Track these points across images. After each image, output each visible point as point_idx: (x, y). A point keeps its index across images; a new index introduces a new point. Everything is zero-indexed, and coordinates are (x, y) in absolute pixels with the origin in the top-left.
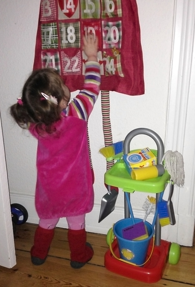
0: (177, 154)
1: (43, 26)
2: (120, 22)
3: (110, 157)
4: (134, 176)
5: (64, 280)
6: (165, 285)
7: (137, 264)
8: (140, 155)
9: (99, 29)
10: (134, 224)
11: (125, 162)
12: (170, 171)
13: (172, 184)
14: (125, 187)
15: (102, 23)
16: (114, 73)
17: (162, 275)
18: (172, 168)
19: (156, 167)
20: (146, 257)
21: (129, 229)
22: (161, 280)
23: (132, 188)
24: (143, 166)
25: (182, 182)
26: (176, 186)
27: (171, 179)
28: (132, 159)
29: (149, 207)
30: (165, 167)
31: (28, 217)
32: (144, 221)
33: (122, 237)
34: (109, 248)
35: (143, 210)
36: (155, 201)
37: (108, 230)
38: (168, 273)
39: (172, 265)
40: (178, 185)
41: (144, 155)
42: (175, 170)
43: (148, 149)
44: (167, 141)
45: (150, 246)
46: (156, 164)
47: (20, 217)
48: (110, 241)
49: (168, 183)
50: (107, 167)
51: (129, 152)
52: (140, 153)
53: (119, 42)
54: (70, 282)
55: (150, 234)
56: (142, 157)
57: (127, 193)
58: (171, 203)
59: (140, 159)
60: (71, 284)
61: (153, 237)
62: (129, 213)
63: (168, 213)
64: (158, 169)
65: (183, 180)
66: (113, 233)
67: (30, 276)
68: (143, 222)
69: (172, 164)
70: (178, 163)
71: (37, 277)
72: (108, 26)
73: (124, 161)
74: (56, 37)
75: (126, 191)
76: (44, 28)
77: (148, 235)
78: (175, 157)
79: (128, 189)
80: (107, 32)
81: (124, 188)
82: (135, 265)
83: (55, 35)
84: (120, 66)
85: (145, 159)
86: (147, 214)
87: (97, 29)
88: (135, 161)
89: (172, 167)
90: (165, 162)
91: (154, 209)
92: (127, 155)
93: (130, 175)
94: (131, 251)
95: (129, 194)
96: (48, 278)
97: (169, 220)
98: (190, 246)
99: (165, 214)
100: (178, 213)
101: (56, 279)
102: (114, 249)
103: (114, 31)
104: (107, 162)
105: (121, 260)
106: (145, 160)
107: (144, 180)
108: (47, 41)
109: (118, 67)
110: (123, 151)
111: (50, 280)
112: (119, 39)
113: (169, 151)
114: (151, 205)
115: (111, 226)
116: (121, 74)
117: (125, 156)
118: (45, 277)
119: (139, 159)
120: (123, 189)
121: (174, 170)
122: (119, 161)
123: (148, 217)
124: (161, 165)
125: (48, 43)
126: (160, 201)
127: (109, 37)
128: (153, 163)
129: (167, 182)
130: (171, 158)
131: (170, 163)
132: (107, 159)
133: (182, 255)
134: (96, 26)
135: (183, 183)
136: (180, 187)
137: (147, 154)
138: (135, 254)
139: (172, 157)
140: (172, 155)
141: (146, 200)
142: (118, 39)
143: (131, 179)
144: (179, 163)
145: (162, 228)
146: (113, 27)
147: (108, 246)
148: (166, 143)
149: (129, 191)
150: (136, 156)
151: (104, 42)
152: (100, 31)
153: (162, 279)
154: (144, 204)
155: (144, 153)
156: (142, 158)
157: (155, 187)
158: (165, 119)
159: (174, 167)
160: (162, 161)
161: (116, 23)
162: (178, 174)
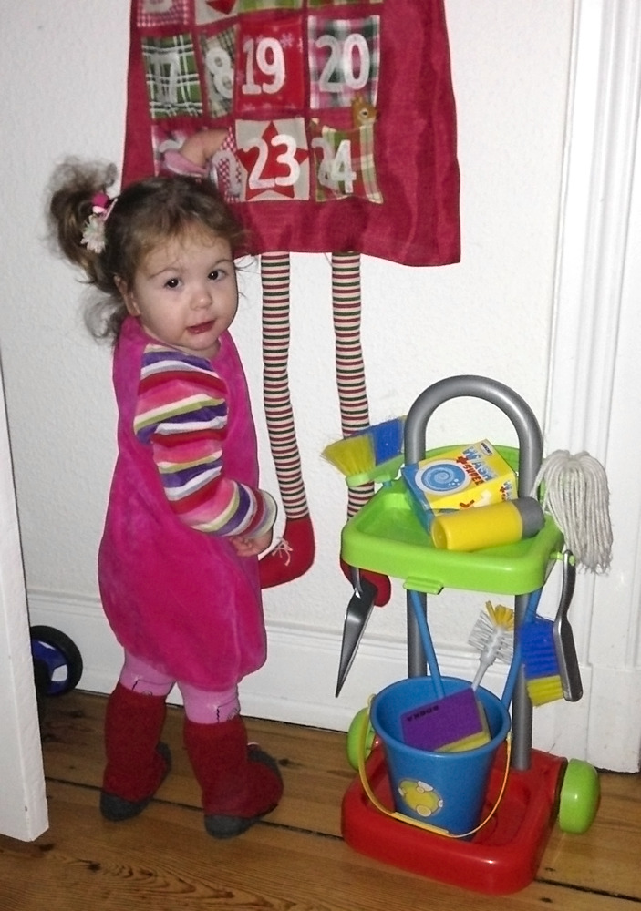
0: (586, 462)
1: (149, 45)
2: (376, 19)
3: (360, 472)
4: (440, 537)
5: (206, 882)
6: (548, 900)
7: (450, 832)
8: (460, 465)
9: (296, 42)
10: (441, 696)
11: (410, 489)
12: (562, 519)
13: (569, 564)
14: (412, 574)
15: (307, 22)
16: (349, 189)
17: (538, 867)
18: (568, 511)
19: (513, 506)
20: (481, 810)
21: (423, 713)
22: (534, 885)
23: (435, 578)
24: (473, 502)
25: (605, 557)
26: (583, 571)
27: (564, 549)
28: (432, 479)
29: (492, 641)
30: (547, 507)
31: (84, 671)
32: (474, 687)
33: (400, 741)
34: (356, 775)
35: (471, 651)
36: (513, 619)
37: (353, 716)
38: (556, 861)
39: (571, 833)
40: (588, 566)
41: (474, 466)
42: (580, 516)
43: (487, 445)
44: (550, 418)
45: (495, 771)
46: (514, 496)
47: (56, 670)
48: (358, 751)
49: (555, 560)
50: (349, 509)
51: (423, 456)
52: (461, 460)
53: (369, 85)
54: (228, 890)
55: (495, 731)
56: (466, 473)
57: (418, 592)
58: (567, 628)
59: (462, 478)
60: (230, 895)
61: (505, 741)
62: (424, 660)
63: (557, 661)
64: (521, 515)
65: (608, 551)
66: (370, 725)
67: (94, 867)
68: (471, 690)
69: (569, 497)
70: (589, 494)
71: (117, 870)
72: (332, 32)
73: (408, 485)
74: (191, 80)
75: (411, 587)
76: (151, 52)
77: (488, 735)
78: (581, 474)
79: (419, 579)
80: (327, 52)
81: (409, 578)
82: (444, 832)
83: (190, 73)
84: (372, 164)
85: (477, 480)
86: (486, 664)
87: (290, 45)
88: (444, 487)
89: (568, 507)
90: (545, 490)
91: (507, 645)
92: (416, 467)
93: (429, 535)
94: (432, 788)
95: (423, 596)
96: (156, 876)
97: (559, 684)
98: (632, 771)
99: (547, 662)
100: (591, 661)
101: (182, 878)
102: (374, 778)
103: (356, 51)
104: (350, 490)
105: (397, 815)
106: (477, 483)
107: (473, 551)
108: (164, 93)
109: (364, 167)
110: (403, 451)
111: (160, 881)
112: (371, 75)
113: (558, 451)
114: (499, 633)
115: (365, 703)
116: (372, 192)
117: (410, 469)
118: (143, 872)
119: (456, 480)
120: (403, 581)
121: (576, 514)
122: (388, 487)
123: (486, 673)
124: (532, 499)
125: (167, 100)
126: (528, 620)
127: (335, 70)
128: (506, 491)
129: (553, 555)
130: (565, 475)
131: (564, 494)
132: (350, 480)
133: (604, 801)
134: (287, 34)
135: (607, 561)
136: (595, 571)
137: (484, 462)
138: (446, 795)
139: (568, 474)
140: (569, 465)
141: (481, 617)
142: (367, 77)
143: (432, 546)
144: (593, 492)
145: (535, 710)
146: (351, 37)
147: (350, 770)
148: (550, 427)
149: (424, 586)
150: (446, 470)
151: (312, 89)
152: (301, 51)
153: (536, 879)
154: (474, 630)
155: (474, 461)
156: (468, 477)
157: (513, 574)
158: (545, 344)
159: (575, 510)
160: (536, 485)
161: (361, 23)
162: (591, 531)
